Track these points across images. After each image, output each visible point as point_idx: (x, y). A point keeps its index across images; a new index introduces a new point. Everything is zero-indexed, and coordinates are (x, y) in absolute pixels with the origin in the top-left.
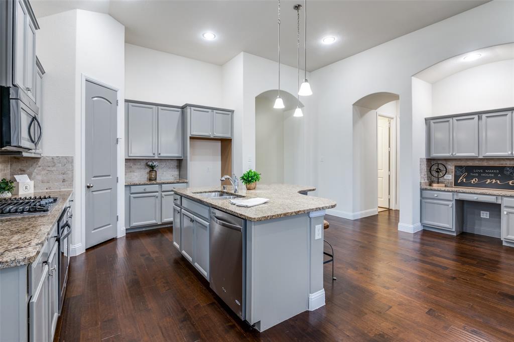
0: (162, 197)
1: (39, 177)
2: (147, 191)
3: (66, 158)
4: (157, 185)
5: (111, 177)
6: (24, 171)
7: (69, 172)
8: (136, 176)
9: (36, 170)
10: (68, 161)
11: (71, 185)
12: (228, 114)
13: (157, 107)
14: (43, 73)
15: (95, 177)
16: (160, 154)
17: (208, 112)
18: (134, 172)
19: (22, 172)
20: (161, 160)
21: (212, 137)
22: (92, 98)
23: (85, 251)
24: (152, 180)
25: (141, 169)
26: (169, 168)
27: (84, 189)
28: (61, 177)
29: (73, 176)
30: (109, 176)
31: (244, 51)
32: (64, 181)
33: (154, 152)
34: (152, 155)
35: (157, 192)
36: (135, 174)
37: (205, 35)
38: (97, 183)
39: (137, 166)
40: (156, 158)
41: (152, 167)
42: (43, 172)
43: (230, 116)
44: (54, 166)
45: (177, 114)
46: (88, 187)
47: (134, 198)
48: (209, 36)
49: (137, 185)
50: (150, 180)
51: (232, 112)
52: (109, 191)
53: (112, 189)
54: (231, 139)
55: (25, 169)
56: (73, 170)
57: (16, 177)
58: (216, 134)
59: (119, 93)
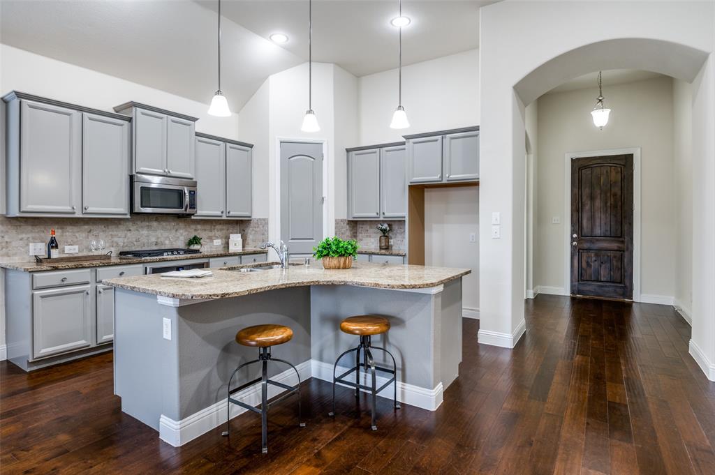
1: (251, 237)
3: (264, 220)
5: (314, 241)
10: (265, 222)
14: (251, 146)
15: (293, 239)
16: (384, 214)
17: (436, 140)
18: (370, 236)
19: (244, 232)
21: (444, 181)
22: (289, 158)
28: (262, 237)
29: (268, 237)
30: (312, 239)
33: (376, 211)
34: (375, 215)
37: (393, 22)
40: (381, 219)
41: (383, 231)
42: (254, 232)
44: (258, 227)
48: (401, 21)
51: (476, 129)
55: (245, 229)
56: (268, 232)
57: (231, 236)
58: (452, 177)
59: (325, 146)
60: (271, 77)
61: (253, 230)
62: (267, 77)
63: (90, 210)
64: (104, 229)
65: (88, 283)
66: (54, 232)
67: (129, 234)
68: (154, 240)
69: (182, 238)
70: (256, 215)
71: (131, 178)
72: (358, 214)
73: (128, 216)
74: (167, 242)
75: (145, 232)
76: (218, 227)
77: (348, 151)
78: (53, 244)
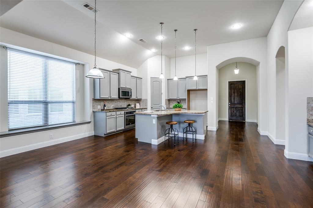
6: (139, 102)
10: (146, 100)
11: (147, 106)
12: (205, 77)
14: (142, 78)
15: (154, 105)
16: (179, 97)
21: (197, 89)
22: (153, 82)
27: (150, 108)
28: (145, 104)
30: (159, 105)
32: (146, 105)
34: (176, 98)
37: (185, 48)
40: (178, 99)
41: (178, 102)
46: (152, 108)
48: (187, 48)
51: (207, 76)
54: (207, 89)
56: (147, 103)
57: (137, 104)
58: (199, 88)
60: (148, 59)
61: (142, 102)
62: (147, 59)
63: (112, 97)
64: (111, 102)
65: (114, 115)
66: (105, 103)
67: (116, 104)
68: (120, 105)
69: (126, 104)
70: (143, 98)
71: (119, 88)
72: (171, 97)
73: (118, 99)
74: (123, 106)
75: (118, 103)
76: (133, 101)
77: (168, 80)
78: (105, 106)
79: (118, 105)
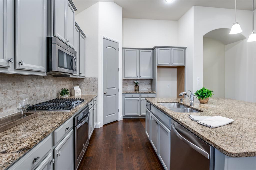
0: (141, 101)
1: (84, 88)
2: (133, 97)
3: (95, 78)
4: (139, 94)
5: (115, 89)
6: (78, 84)
7: (96, 86)
8: (129, 88)
9: (83, 84)
10: (96, 80)
11: (97, 92)
12: (183, 50)
13: (139, 50)
14: (85, 37)
15: (108, 88)
16: (140, 76)
17: (169, 50)
18: (128, 86)
19: (77, 85)
20: (141, 80)
21: (171, 65)
22: (107, 47)
23: (103, 126)
24: (136, 90)
25: (131, 84)
26: (146, 84)
27: (102, 94)
28: (92, 88)
29: (97, 88)
30: (115, 88)
31: (195, 5)
32: (94, 90)
33: (137, 75)
34: (136, 77)
35: (139, 98)
36: (129, 87)
38: (109, 91)
39: (129, 83)
40: (139, 78)
41: (137, 84)
42: (86, 85)
43: (184, 51)
44: (90, 82)
45: (150, 53)
46: (105, 93)
47: (127, 100)
49: (128, 93)
50: (135, 90)
51: (185, 48)
52: (115, 96)
53: (116, 95)
54: (184, 66)
55: (79, 83)
56: (97, 85)
58: (174, 64)
59: (119, 44)
60: (99, 2)
61: (86, 84)
63: (25, 66)
64: (12, 86)
69: (55, 90)
70: (88, 74)
71: (49, 41)
73: (45, 74)
79: (38, 94)
